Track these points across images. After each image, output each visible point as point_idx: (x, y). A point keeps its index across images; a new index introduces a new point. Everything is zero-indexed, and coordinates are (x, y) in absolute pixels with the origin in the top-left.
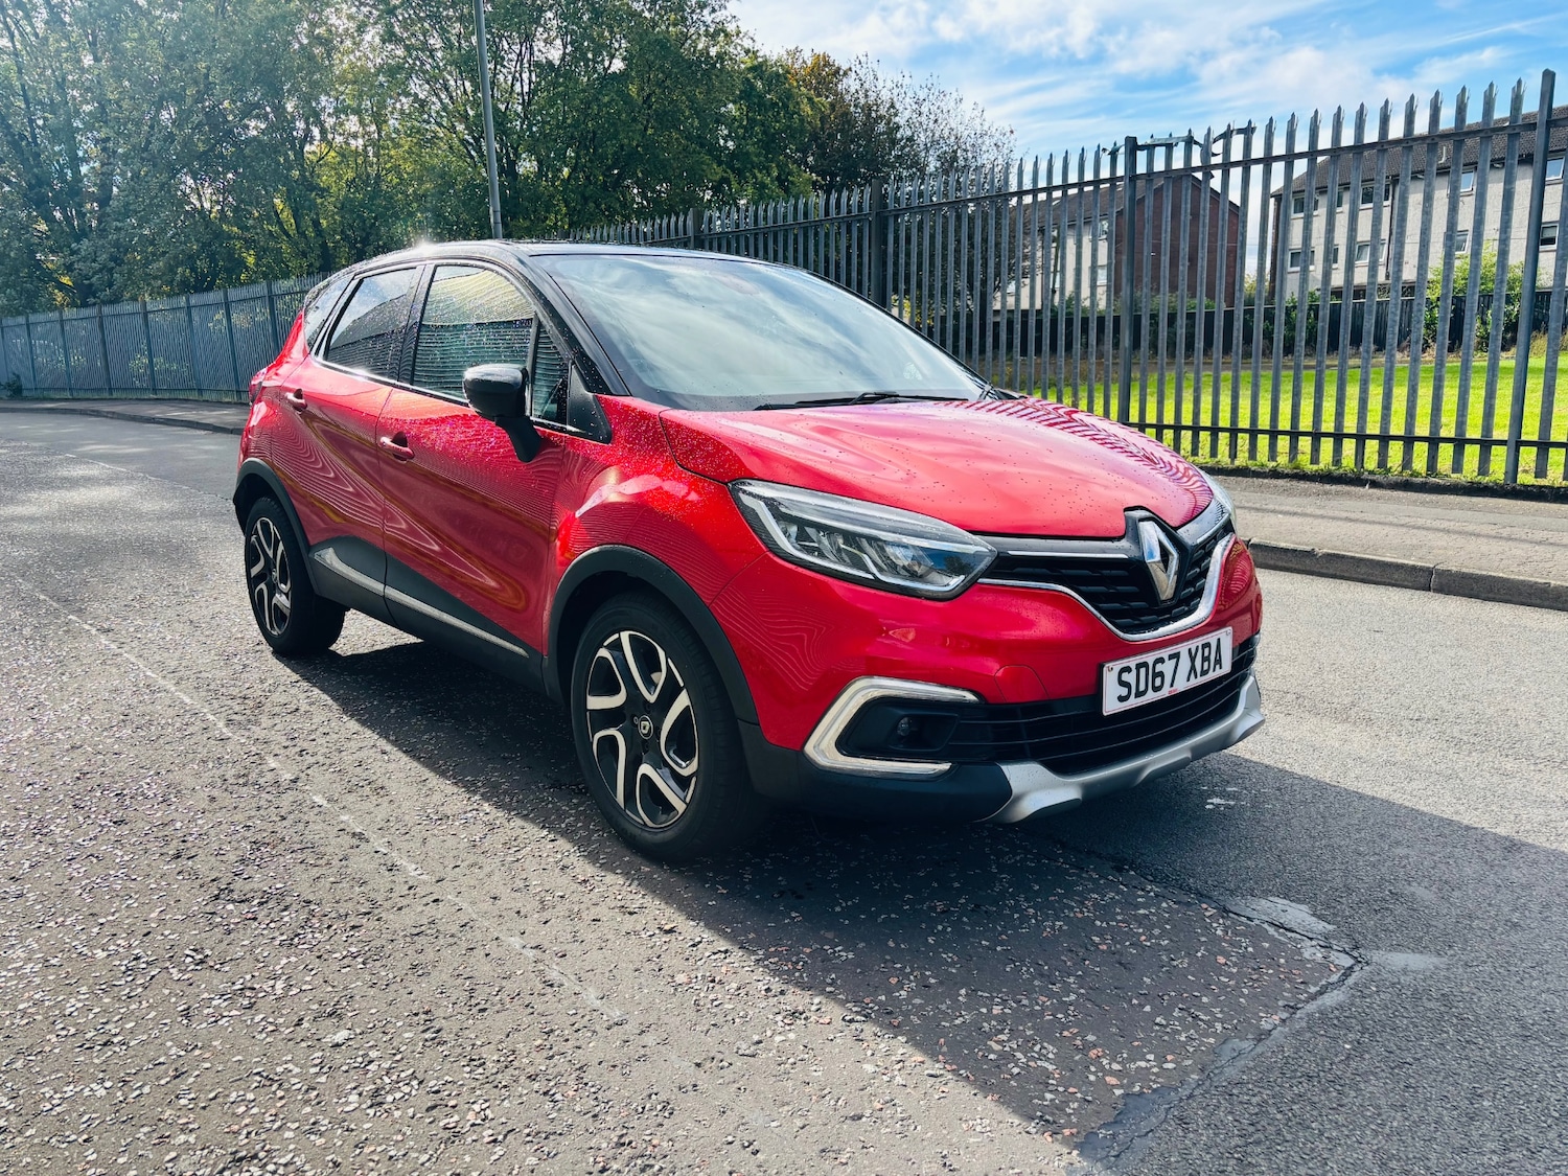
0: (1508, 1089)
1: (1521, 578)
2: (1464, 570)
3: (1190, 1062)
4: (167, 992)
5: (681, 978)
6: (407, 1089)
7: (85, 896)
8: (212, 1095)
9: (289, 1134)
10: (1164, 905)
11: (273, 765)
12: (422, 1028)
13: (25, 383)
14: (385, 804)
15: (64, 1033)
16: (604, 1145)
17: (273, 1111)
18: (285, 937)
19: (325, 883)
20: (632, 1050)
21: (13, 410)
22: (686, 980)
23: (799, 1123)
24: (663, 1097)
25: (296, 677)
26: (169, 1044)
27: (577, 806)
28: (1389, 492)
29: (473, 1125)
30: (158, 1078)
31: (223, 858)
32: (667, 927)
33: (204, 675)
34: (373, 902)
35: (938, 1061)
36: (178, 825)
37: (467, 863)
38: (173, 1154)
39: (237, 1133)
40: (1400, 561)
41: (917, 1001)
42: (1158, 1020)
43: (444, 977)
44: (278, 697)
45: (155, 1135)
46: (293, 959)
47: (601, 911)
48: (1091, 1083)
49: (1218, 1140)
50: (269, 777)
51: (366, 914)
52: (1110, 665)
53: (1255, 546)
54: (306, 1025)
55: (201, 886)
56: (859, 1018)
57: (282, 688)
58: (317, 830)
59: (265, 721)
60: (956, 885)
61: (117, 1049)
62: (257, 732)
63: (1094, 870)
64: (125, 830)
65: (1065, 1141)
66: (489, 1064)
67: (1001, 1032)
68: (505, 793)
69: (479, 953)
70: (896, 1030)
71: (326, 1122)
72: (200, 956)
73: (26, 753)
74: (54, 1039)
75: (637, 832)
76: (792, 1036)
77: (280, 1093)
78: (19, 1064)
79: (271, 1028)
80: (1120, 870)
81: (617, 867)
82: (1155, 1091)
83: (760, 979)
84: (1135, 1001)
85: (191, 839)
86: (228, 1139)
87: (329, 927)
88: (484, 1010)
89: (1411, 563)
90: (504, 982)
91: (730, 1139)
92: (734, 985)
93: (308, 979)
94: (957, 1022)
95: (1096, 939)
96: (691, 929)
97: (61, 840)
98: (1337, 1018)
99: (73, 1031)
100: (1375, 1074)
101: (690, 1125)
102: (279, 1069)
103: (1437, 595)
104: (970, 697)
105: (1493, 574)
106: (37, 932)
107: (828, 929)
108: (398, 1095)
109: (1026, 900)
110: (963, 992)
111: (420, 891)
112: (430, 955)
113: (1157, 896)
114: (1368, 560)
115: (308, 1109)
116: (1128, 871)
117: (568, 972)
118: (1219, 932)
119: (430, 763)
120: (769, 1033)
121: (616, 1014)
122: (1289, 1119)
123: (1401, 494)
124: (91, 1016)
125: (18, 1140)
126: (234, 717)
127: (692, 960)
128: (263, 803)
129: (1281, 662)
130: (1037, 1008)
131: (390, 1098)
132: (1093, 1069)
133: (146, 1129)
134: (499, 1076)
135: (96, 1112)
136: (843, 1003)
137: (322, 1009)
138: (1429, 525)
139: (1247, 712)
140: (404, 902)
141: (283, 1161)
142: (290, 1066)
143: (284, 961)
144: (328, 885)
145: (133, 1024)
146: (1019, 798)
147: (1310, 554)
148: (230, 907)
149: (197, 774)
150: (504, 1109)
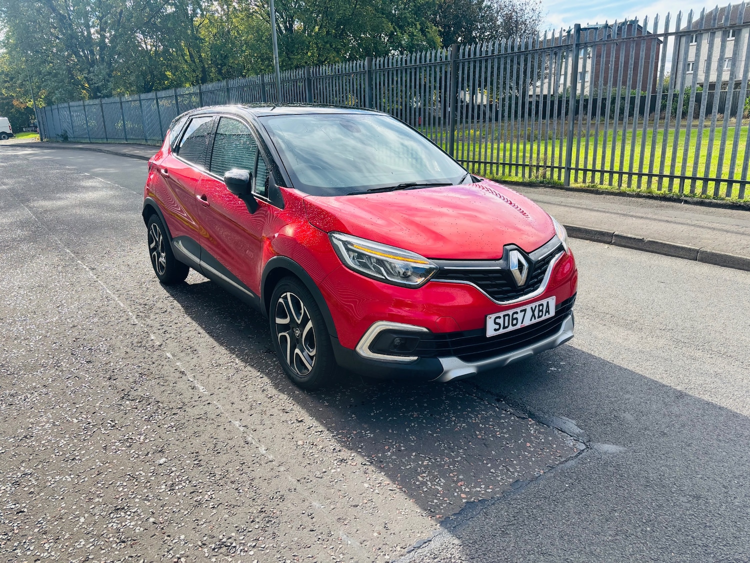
0: (628, 508)
1: (740, 256)
2: (714, 251)
3: (498, 489)
4: (99, 438)
5: (300, 443)
6: (184, 484)
7: (72, 394)
8: (110, 483)
9: (137, 500)
10: (513, 418)
11: (153, 338)
12: (194, 459)
13: (70, 134)
14: (196, 358)
15: (58, 454)
16: (255, 512)
17: (132, 491)
18: (147, 417)
19: (166, 394)
20: (273, 474)
21: (64, 148)
22: (302, 443)
23: (332, 507)
24: (281, 493)
25: (168, 295)
26: (97, 460)
27: (275, 361)
28: (693, 206)
29: (207, 500)
30: (91, 475)
31: (128, 380)
32: (300, 420)
33: (130, 293)
34: (184, 403)
35: (395, 484)
36: (112, 364)
37: (224, 387)
38: (93, 506)
39: (118, 499)
40: (684, 246)
41: (394, 457)
42: (492, 470)
43: (206, 437)
44: (159, 305)
45: (87, 498)
46: (149, 427)
47: (275, 411)
48: (455, 496)
49: (497, 523)
50: (150, 343)
51: (180, 408)
52: (490, 316)
53: (617, 236)
54: (150, 455)
55: (118, 393)
56: (368, 463)
57: (161, 300)
58: (167, 369)
59: (152, 316)
60: (426, 405)
61: (77, 462)
62: (149, 322)
63: (487, 400)
64: (90, 366)
65: (436, 520)
66: (217, 476)
67: (425, 473)
68: (246, 354)
69: (222, 428)
70: (382, 469)
71: (152, 496)
72: (114, 424)
73: (54, 328)
74: (54, 457)
75: (295, 376)
76: (339, 470)
77: (136, 483)
78: (40, 466)
79: (136, 456)
80: (498, 400)
81: (285, 391)
82: (480, 501)
83: (333, 444)
84: (485, 462)
85: (116, 371)
86: (114, 501)
87: (165, 413)
88: (219, 453)
89: (689, 247)
90: (229, 441)
91: (304, 512)
92: (321, 447)
93: (153, 436)
94: (408, 467)
95: (478, 433)
96: (310, 421)
97: (65, 369)
98: (568, 472)
99: (61, 453)
100: (573, 498)
101: (289, 505)
102: (137, 473)
103: (700, 263)
104: (425, 330)
105: (727, 254)
106: (52, 410)
107: (365, 423)
108: (180, 487)
109: (453, 413)
110: (414, 454)
111: (203, 399)
112: (202, 428)
113: (511, 414)
114: (669, 244)
115: (146, 490)
116: (502, 401)
117: (255, 438)
118: (532, 432)
119: (217, 338)
120: (330, 469)
121: (271, 457)
122: (530, 516)
123: (698, 207)
124: (69, 447)
125: (38, 497)
126: (140, 314)
127: (307, 435)
128: (146, 356)
129: (610, 298)
130: (443, 463)
131: (177, 488)
132: (457, 490)
133: (84, 495)
134: (220, 481)
135: (66, 487)
136: (363, 456)
137: (157, 449)
138: (706, 225)
139: (565, 332)
140: (196, 403)
141: (133, 511)
142: (141, 472)
143: (145, 427)
144: (167, 395)
145: (84, 452)
146: (447, 372)
147: (642, 240)
148: (128, 402)
149: (122, 341)
150: (220, 495)
